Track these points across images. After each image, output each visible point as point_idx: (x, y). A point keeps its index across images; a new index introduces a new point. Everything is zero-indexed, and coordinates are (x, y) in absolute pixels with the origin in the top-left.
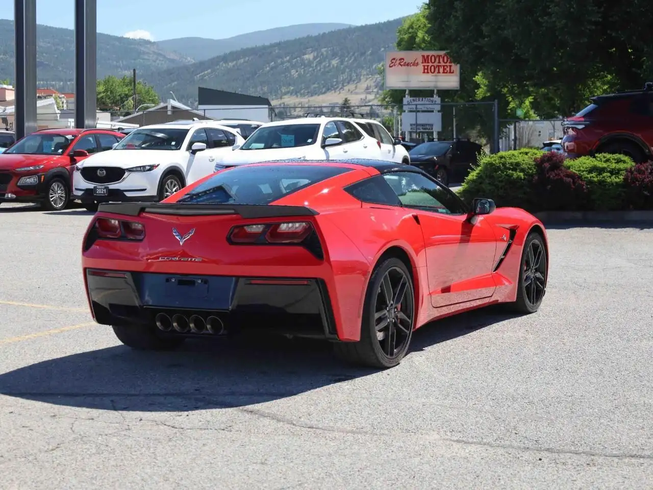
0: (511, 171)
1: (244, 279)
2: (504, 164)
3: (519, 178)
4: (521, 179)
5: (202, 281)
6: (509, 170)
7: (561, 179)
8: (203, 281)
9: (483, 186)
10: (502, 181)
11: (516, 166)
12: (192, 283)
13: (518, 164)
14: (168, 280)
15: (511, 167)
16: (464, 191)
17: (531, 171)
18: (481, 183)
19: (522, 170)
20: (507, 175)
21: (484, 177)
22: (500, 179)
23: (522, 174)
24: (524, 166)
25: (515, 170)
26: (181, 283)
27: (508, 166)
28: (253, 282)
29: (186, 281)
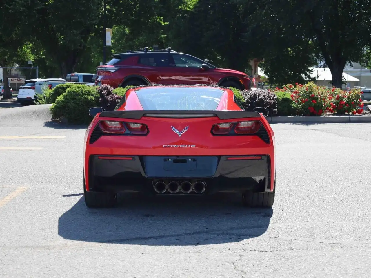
0: (86, 96)
1: (225, 157)
2: (82, 92)
3: (91, 100)
4: (92, 100)
5: (191, 160)
6: (85, 95)
7: (115, 100)
8: (193, 159)
9: (69, 104)
10: (81, 101)
11: (88, 93)
12: (184, 161)
13: (89, 92)
14: (165, 160)
15: (86, 93)
16: (56, 107)
17: (97, 96)
18: (67, 103)
19: (92, 95)
20: (85, 98)
21: (70, 99)
22: (81, 100)
23: (92, 97)
24: (93, 93)
25: (88, 95)
26: (175, 161)
27: (84, 92)
28: (229, 158)
29: (180, 160)
